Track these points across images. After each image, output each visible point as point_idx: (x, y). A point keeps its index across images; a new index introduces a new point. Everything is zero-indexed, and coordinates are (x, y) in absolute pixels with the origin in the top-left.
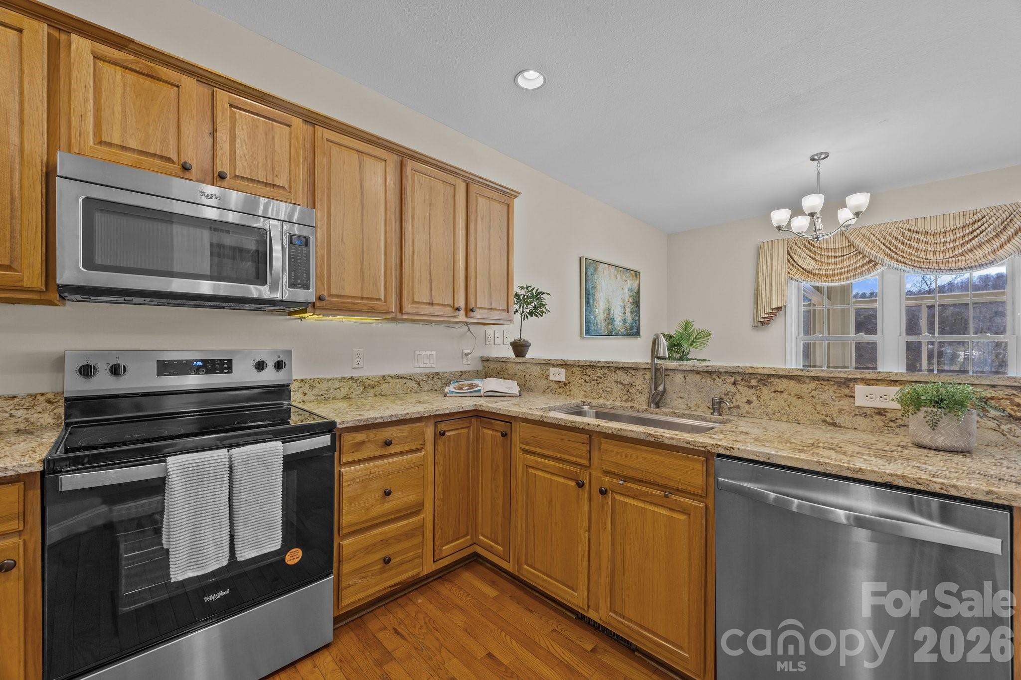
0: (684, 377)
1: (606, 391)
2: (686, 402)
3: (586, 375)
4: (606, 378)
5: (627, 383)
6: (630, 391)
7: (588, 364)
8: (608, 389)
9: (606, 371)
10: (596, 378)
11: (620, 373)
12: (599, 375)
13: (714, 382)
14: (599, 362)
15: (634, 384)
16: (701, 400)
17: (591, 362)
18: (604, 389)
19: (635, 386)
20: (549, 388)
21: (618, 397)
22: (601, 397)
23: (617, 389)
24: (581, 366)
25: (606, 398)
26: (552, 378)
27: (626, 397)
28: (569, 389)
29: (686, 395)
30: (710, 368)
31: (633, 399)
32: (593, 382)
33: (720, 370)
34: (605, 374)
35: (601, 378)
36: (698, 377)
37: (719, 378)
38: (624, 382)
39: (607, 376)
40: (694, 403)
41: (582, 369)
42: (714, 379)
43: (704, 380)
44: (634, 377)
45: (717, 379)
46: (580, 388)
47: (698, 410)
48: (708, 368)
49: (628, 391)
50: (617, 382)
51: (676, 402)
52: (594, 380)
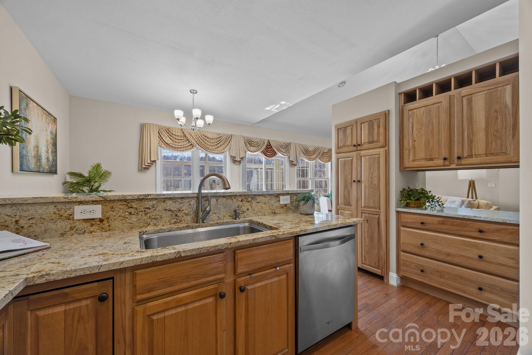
0: (217, 200)
1: (155, 219)
2: (218, 216)
3: (132, 207)
4: (154, 208)
5: (175, 209)
6: (178, 215)
7: (136, 197)
8: (157, 217)
9: (155, 202)
10: (143, 210)
11: (169, 203)
12: (148, 206)
13: (232, 201)
14: (148, 195)
15: (182, 209)
16: (226, 213)
17: (140, 196)
18: (153, 217)
19: (183, 210)
20: (71, 229)
21: (167, 221)
22: (149, 224)
23: (166, 216)
24: (125, 200)
25: (155, 225)
26: (77, 216)
27: (175, 220)
28: (107, 225)
29: (218, 211)
30: (232, 194)
31: (180, 221)
32: (141, 213)
33: (237, 194)
34: (154, 205)
35: (149, 208)
36: (224, 199)
37: (235, 199)
38: (173, 209)
39: (156, 206)
40: (222, 215)
41: (125, 203)
42: (233, 200)
43: (228, 201)
44: (182, 204)
46: (124, 221)
47: (224, 219)
49: (176, 215)
50: (166, 210)
51: (212, 217)
52: (142, 211)
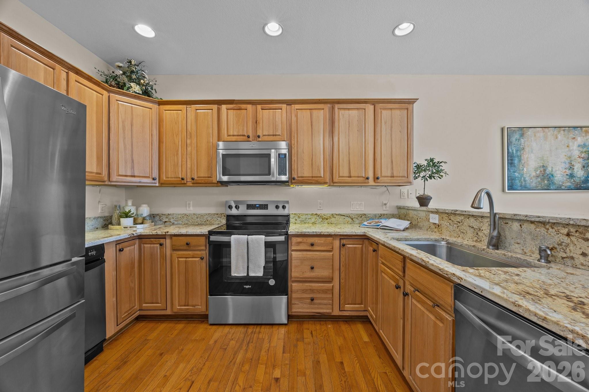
0: (521, 226)
1: (463, 232)
2: (522, 248)
3: (450, 220)
4: (462, 223)
5: (476, 227)
6: (479, 234)
7: (450, 212)
8: (464, 231)
9: (463, 218)
10: (456, 223)
11: (472, 220)
12: (458, 220)
13: (547, 232)
14: (457, 210)
15: (482, 229)
16: (535, 247)
17: (452, 210)
18: (462, 231)
19: (482, 230)
20: (430, 227)
21: (471, 237)
22: (459, 236)
23: (470, 233)
24: (447, 213)
25: (463, 238)
26: (431, 221)
27: (476, 238)
28: (440, 229)
29: (522, 241)
30: (541, 219)
31: (481, 241)
32: (455, 225)
33: (551, 221)
34: (462, 220)
35: (459, 223)
36: (533, 226)
37: (552, 228)
38: (474, 227)
39: (463, 221)
40: (529, 249)
41: (448, 216)
42: (548, 229)
43: (538, 230)
44: (482, 223)
45: (551, 230)
46: (447, 229)
47: (532, 255)
48: (539, 219)
49: (477, 234)
50: (470, 226)
51: (513, 246)
52: (455, 224)
